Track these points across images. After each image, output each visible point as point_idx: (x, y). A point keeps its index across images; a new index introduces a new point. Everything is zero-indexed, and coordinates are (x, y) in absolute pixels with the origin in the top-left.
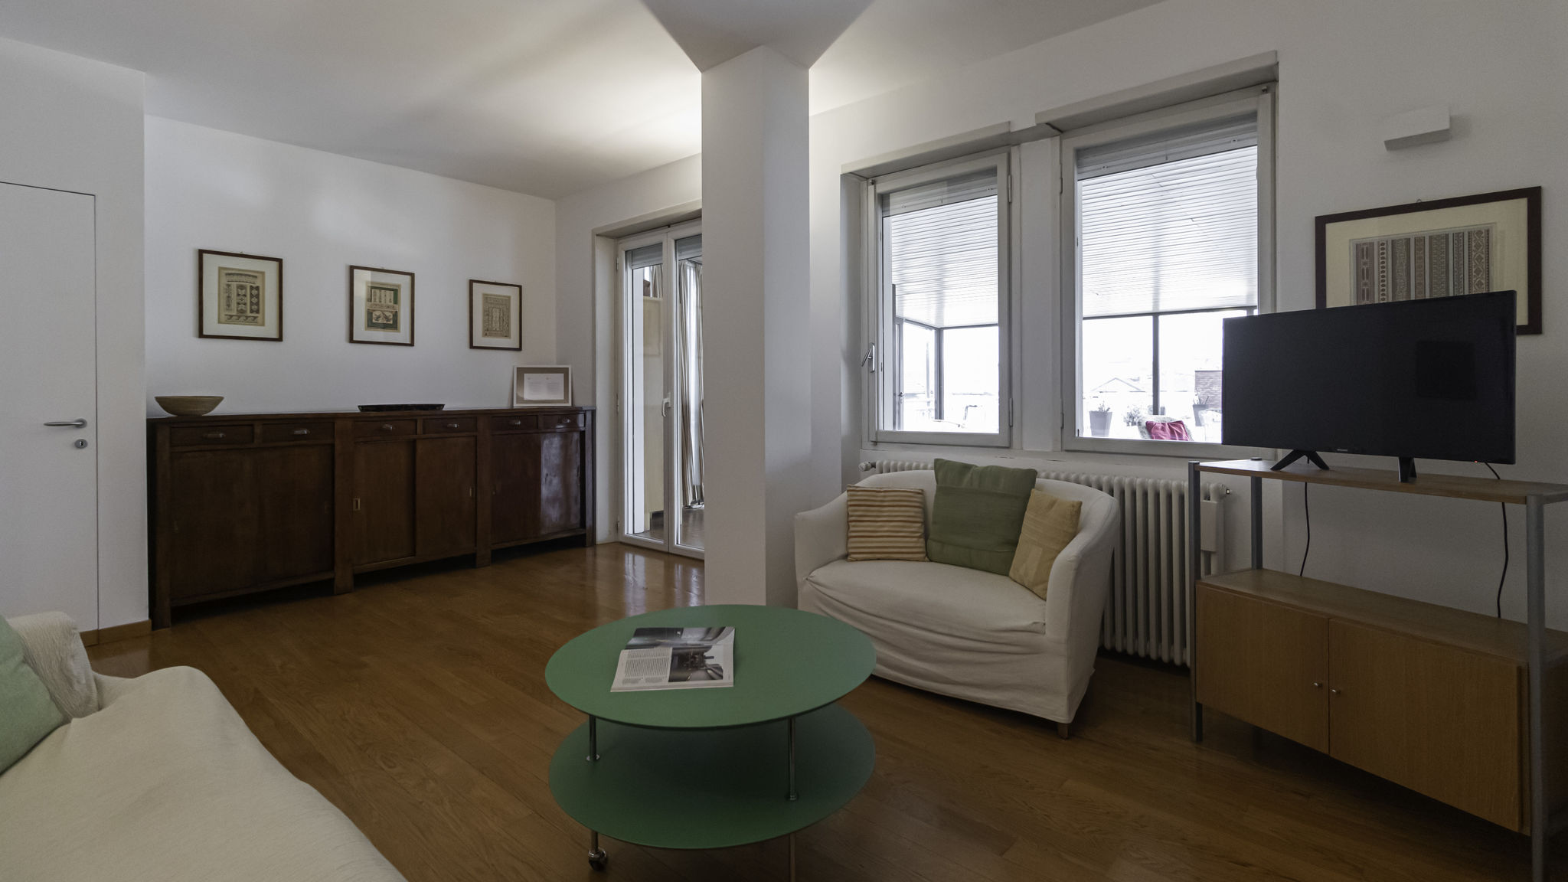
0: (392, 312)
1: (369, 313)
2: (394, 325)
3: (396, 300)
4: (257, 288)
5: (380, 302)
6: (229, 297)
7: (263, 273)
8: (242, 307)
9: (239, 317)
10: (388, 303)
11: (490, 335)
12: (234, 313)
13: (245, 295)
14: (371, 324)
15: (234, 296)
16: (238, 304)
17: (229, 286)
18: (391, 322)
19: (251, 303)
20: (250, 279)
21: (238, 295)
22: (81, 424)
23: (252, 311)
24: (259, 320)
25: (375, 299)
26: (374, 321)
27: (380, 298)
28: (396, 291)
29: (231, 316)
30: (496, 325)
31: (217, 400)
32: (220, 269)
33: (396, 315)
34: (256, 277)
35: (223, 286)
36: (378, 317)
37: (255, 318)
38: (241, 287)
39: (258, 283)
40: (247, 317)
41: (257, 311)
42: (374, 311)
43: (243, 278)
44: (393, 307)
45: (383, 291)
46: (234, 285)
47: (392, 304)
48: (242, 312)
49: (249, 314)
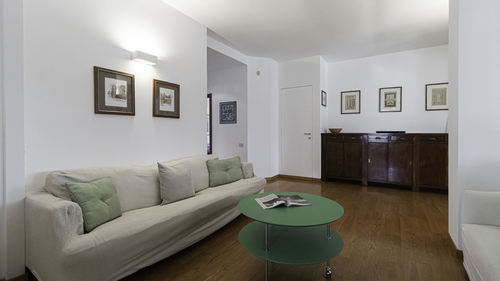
0: (393, 101)
1: (386, 102)
2: (394, 105)
3: (395, 97)
4: (354, 100)
5: (389, 98)
6: (348, 103)
7: (355, 95)
8: (351, 105)
9: (350, 108)
10: (392, 98)
11: (436, 105)
12: (349, 107)
13: (351, 102)
14: (386, 106)
15: (349, 103)
16: (350, 104)
17: (348, 100)
18: (393, 104)
19: (353, 104)
20: (353, 97)
21: (350, 102)
22: (310, 134)
23: (353, 106)
24: (355, 108)
25: (388, 98)
26: (387, 105)
27: (389, 97)
28: (395, 94)
29: (348, 108)
30: (439, 100)
31: (341, 129)
32: (346, 96)
33: (395, 102)
34: (354, 97)
35: (347, 100)
36: (389, 103)
37: (354, 108)
38: (351, 100)
39: (354, 98)
40: (352, 108)
41: (354, 106)
42: (387, 101)
43: (351, 98)
44: (394, 99)
45: (390, 95)
46: (349, 100)
47: (394, 98)
48: (351, 106)
49: (352, 107)
